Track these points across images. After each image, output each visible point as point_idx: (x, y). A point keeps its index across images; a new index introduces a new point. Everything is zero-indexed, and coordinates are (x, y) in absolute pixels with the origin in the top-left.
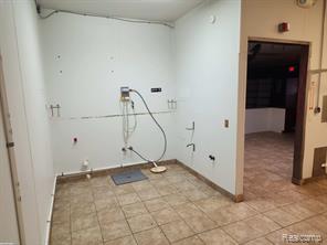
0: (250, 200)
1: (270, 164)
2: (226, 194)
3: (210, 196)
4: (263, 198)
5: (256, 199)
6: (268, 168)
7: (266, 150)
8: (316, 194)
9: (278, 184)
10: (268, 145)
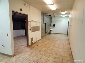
0: (16, 55)
1: (21, 44)
2: (9, 56)
3: (3, 58)
4: (20, 53)
5: (18, 54)
6: (21, 45)
7: (21, 40)
8: (32, 48)
9: (24, 48)
10: (21, 39)
